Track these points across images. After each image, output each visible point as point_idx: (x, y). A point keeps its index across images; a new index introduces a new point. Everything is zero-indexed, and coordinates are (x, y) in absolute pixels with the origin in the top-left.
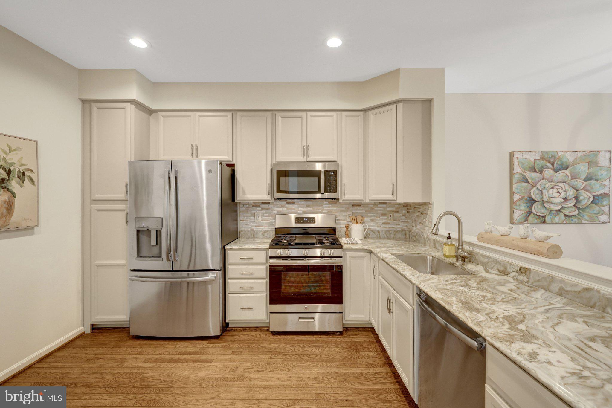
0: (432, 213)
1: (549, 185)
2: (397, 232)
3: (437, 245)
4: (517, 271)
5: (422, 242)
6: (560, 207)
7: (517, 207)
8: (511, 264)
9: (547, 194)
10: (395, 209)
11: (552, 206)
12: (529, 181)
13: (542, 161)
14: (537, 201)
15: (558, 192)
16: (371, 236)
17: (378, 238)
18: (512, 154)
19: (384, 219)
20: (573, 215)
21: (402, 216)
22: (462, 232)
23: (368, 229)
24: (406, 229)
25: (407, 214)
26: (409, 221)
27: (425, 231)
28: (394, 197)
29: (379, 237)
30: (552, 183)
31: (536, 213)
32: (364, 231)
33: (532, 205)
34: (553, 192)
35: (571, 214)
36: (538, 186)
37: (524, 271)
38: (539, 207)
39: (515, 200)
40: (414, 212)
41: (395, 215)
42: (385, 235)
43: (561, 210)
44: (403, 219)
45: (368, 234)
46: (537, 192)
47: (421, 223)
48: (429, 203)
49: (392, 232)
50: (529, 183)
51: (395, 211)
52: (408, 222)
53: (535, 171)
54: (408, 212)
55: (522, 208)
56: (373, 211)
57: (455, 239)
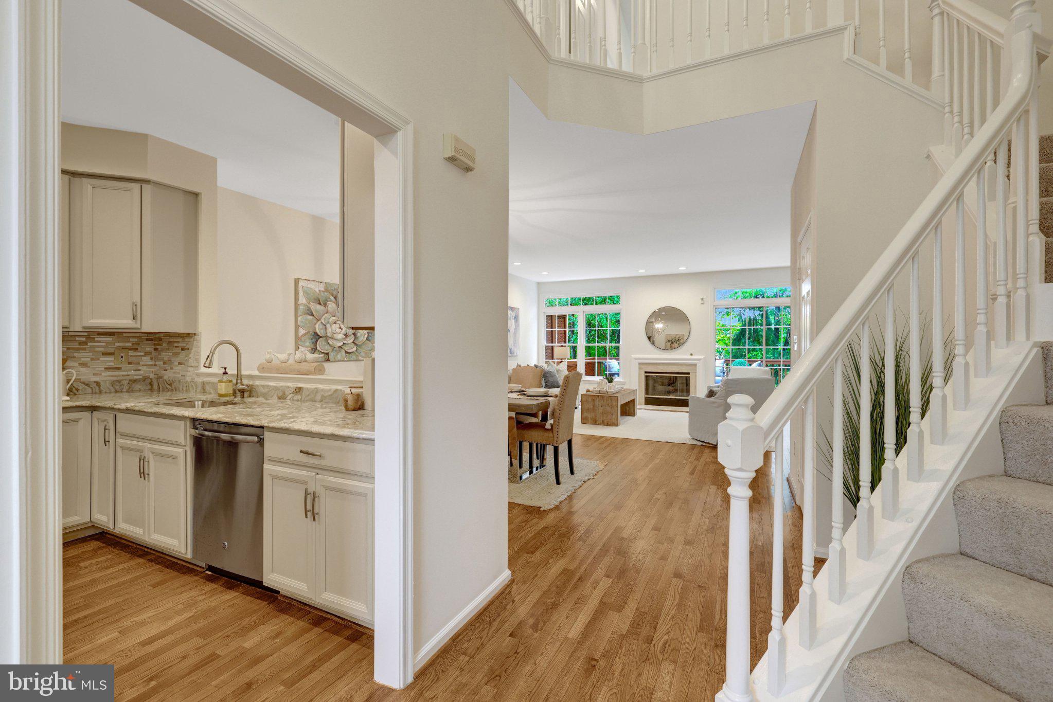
0: (199, 347)
1: (332, 319)
2: (135, 381)
3: (207, 388)
4: (293, 393)
5: (183, 390)
6: (342, 343)
7: (302, 343)
8: (288, 387)
9: (330, 329)
10: (130, 344)
11: (335, 342)
12: (314, 313)
13: (326, 293)
14: (321, 337)
15: (340, 328)
16: (80, 392)
17: (96, 393)
18: (297, 281)
19: (110, 361)
20: (352, 352)
21: (145, 356)
22: (240, 363)
23: (76, 380)
24: (152, 376)
25: (154, 353)
26: (157, 363)
27: (188, 373)
28: (136, 323)
29: (98, 392)
30: (335, 318)
31: (320, 350)
32: (68, 382)
33: (317, 341)
34: (335, 327)
35: (350, 351)
36: (323, 320)
37: (298, 390)
38: (323, 343)
39: (300, 334)
40: (168, 349)
41: (130, 354)
42: (112, 388)
43: (343, 347)
44: (146, 360)
45: (74, 389)
46: (321, 326)
47: (180, 364)
48: (195, 334)
49: (126, 383)
50: (314, 316)
51: (130, 349)
52: (155, 365)
53: (320, 304)
54: (155, 349)
55: (308, 344)
56: (85, 349)
57: (232, 375)
